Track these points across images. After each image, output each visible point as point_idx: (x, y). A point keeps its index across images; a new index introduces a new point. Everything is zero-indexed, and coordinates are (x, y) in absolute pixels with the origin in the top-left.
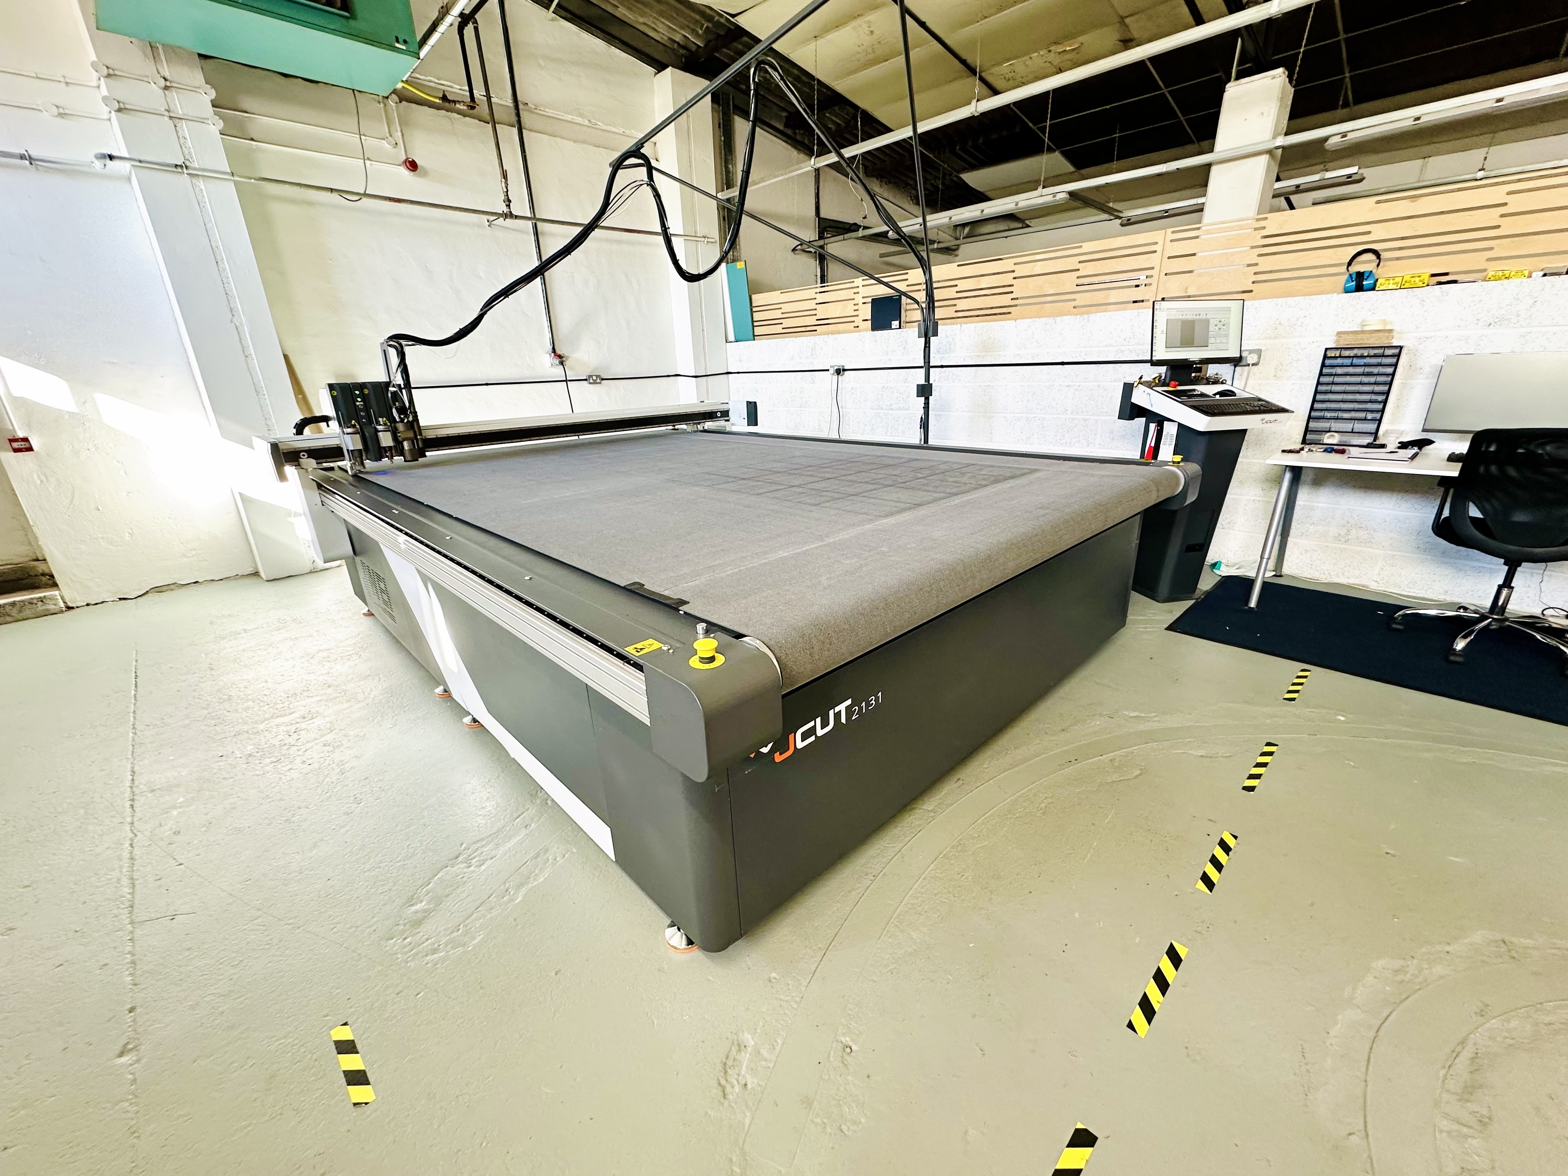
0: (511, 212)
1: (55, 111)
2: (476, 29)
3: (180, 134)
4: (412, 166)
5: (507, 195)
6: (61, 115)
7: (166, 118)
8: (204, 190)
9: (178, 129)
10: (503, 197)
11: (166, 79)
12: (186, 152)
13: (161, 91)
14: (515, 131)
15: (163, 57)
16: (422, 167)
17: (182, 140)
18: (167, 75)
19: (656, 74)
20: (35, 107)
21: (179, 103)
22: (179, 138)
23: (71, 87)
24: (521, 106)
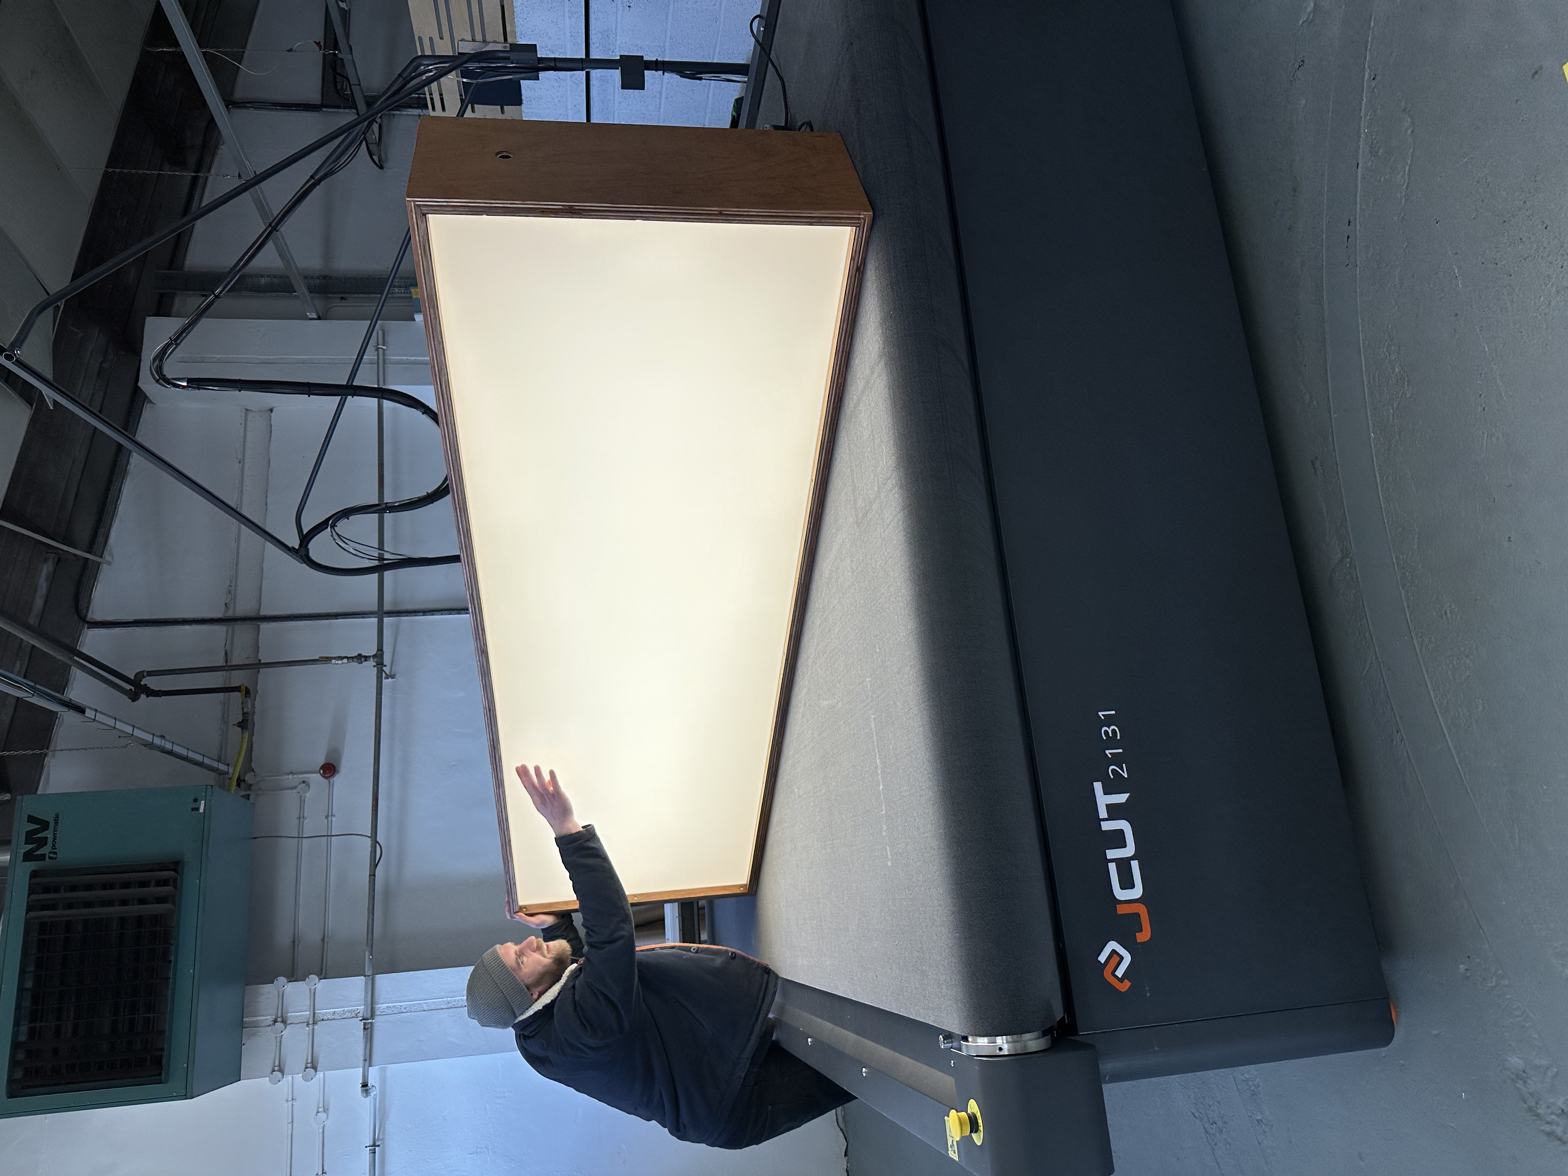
0: (374, 656)
1: (322, 1115)
2: (151, 674)
3: (330, 1017)
4: (329, 769)
5: (352, 658)
6: (326, 1110)
7: (316, 1027)
8: (387, 1005)
9: (325, 1018)
10: (355, 664)
11: (275, 1021)
12: (348, 1015)
13: (288, 1027)
14: (264, 626)
15: (255, 1019)
16: (326, 758)
17: (336, 1017)
18: (270, 1018)
19: (151, 402)
20: (321, 1130)
21: (299, 1011)
22: (334, 1019)
23: (295, 1096)
24: (230, 614)
